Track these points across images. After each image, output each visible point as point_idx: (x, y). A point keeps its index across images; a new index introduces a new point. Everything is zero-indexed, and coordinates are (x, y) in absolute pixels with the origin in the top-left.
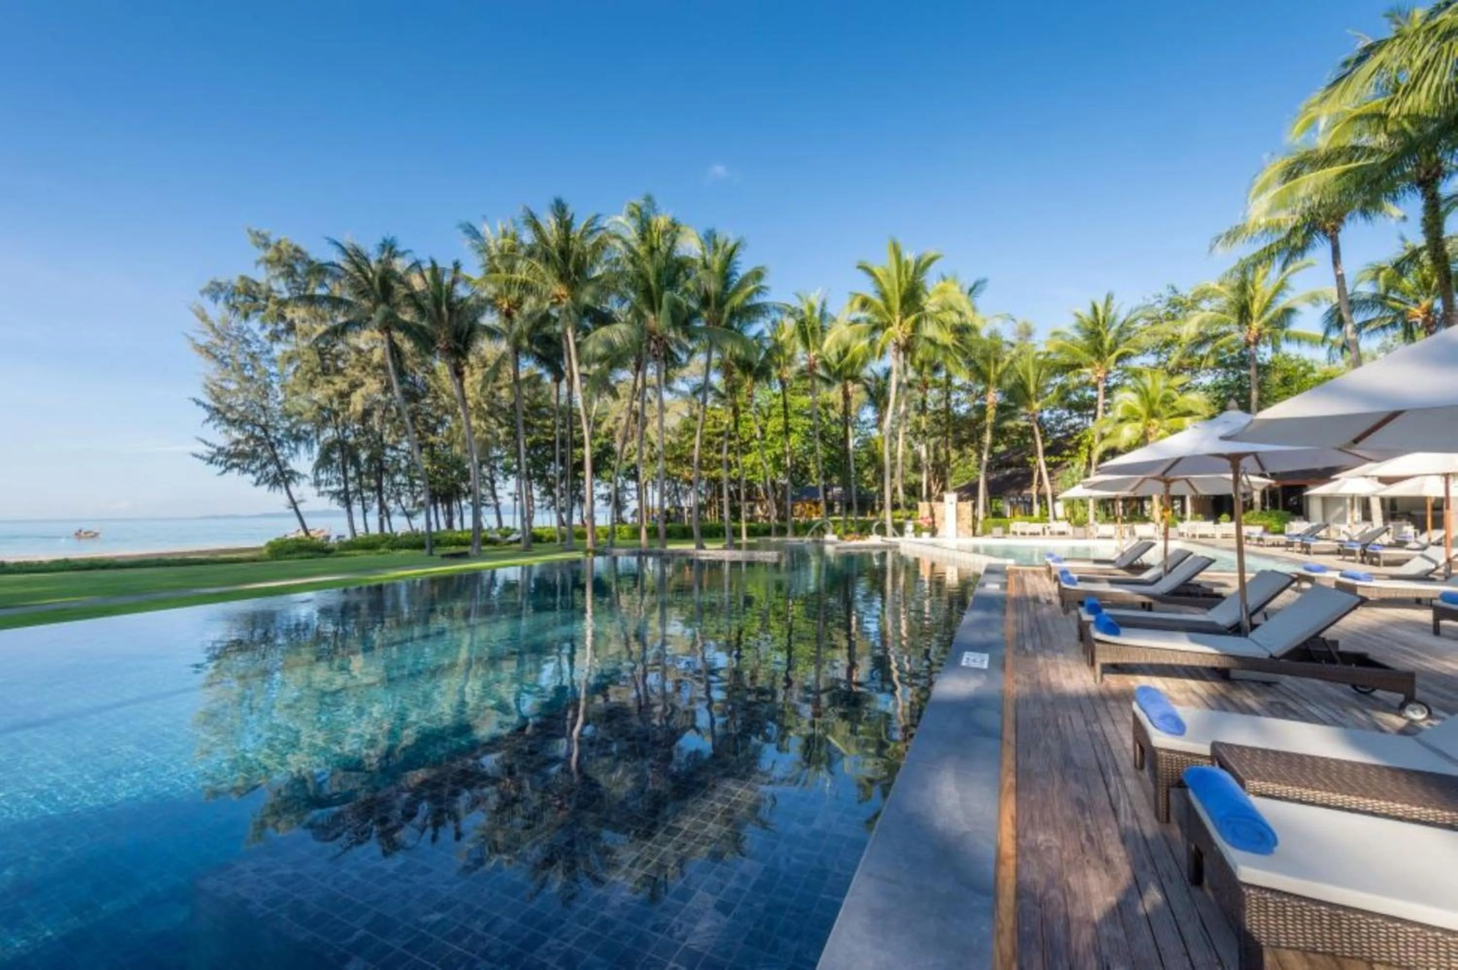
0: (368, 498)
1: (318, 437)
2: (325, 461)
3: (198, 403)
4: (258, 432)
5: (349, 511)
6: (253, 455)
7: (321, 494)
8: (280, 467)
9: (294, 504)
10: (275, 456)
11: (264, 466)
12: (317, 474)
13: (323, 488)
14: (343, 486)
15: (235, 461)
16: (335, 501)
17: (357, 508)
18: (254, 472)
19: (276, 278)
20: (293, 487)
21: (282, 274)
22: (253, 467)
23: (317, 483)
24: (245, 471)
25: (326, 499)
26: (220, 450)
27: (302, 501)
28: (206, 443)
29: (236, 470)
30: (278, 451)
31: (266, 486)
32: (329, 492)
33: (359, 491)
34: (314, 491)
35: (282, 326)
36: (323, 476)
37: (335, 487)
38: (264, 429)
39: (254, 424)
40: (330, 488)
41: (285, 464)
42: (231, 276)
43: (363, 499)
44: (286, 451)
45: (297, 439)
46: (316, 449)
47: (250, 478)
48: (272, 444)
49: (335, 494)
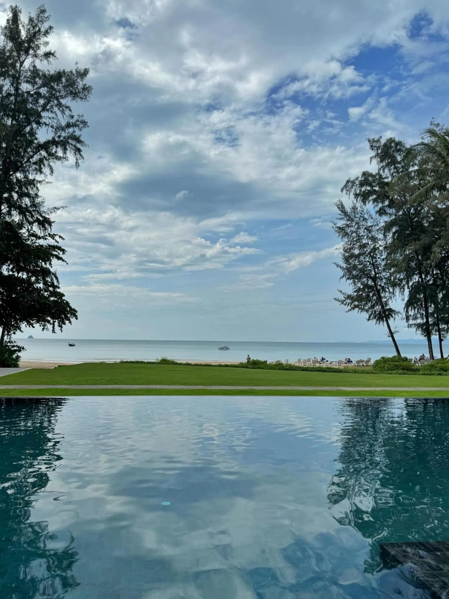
0: (443, 329)
1: (408, 283)
3: (337, 266)
4: (370, 283)
5: (429, 340)
6: (368, 299)
7: (410, 326)
8: (383, 307)
9: (391, 334)
10: (380, 298)
11: (373, 307)
12: (407, 311)
13: (411, 322)
14: (425, 320)
15: (356, 303)
16: (419, 332)
17: (435, 338)
18: (367, 311)
19: (383, 168)
20: (391, 321)
21: (388, 165)
22: (367, 308)
23: (408, 318)
24: (363, 310)
25: (413, 329)
26: (349, 297)
27: (396, 332)
28: (341, 291)
29: (357, 309)
30: (382, 295)
31: (375, 321)
32: (415, 325)
33: (436, 324)
34: (404, 323)
35: (387, 203)
36: (411, 313)
37: (419, 321)
38: (374, 279)
39: (369, 277)
40: (416, 322)
41: (386, 304)
43: (439, 330)
44: (387, 294)
45: (394, 285)
46: (407, 292)
47: (366, 315)
48: (378, 291)
49: (419, 326)
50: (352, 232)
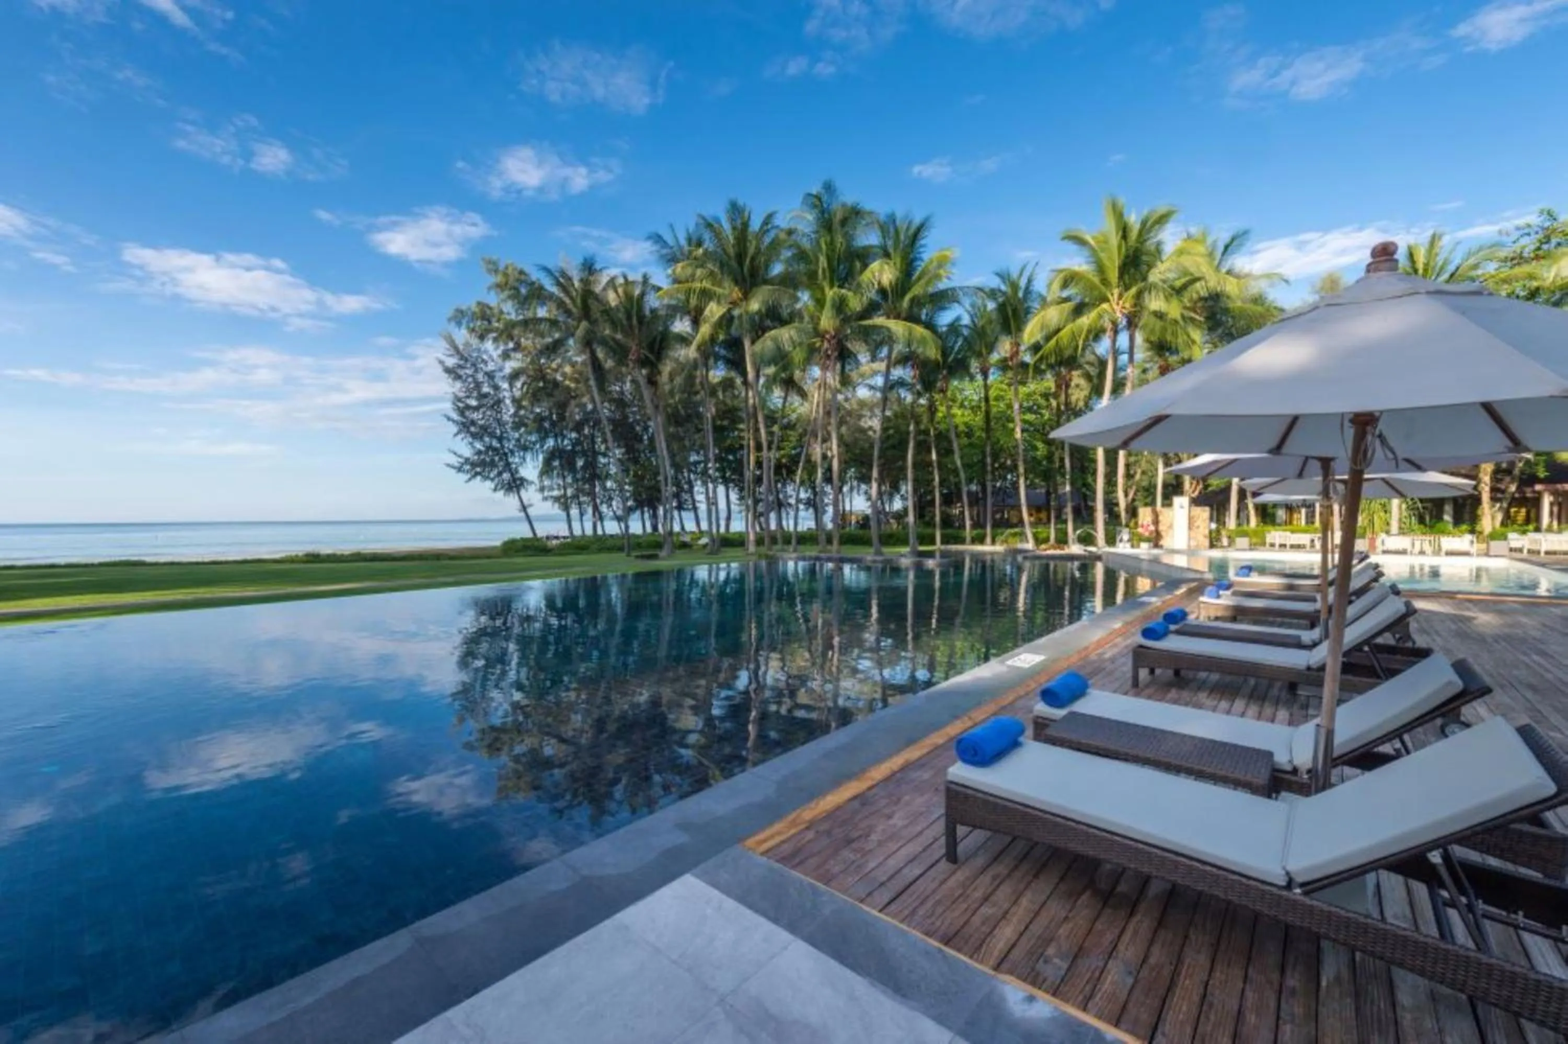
0: (584, 502)
1: (542, 446)
2: (547, 470)
3: (449, 419)
4: (495, 443)
5: (568, 515)
6: (493, 464)
7: (545, 499)
8: (512, 475)
9: (524, 508)
10: (508, 464)
11: (500, 474)
12: (541, 481)
13: (546, 494)
14: (562, 492)
15: (478, 469)
16: (557, 505)
17: (574, 512)
18: (492, 480)
19: (504, 301)
20: (523, 493)
21: (510, 297)
22: (492, 475)
23: (542, 489)
24: (486, 478)
25: (549, 503)
26: (466, 460)
27: (531, 505)
28: (455, 454)
29: (479, 478)
30: (511, 460)
31: (502, 492)
32: (552, 497)
33: (575, 497)
34: (539, 496)
35: (511, 345)
36: (547, 483)
37: (556, 493)
38: (500, 439)
39: (492, 435)
40: (551, 494)
41: (517, 471)
42: (470, 303)
43: (580, 504)
44: (517, 460)
45: (525, 448)
46: (541, 457)
47: (489, 485)
48: (506, 454)
49: (556, 499)
50: (468, 376)
